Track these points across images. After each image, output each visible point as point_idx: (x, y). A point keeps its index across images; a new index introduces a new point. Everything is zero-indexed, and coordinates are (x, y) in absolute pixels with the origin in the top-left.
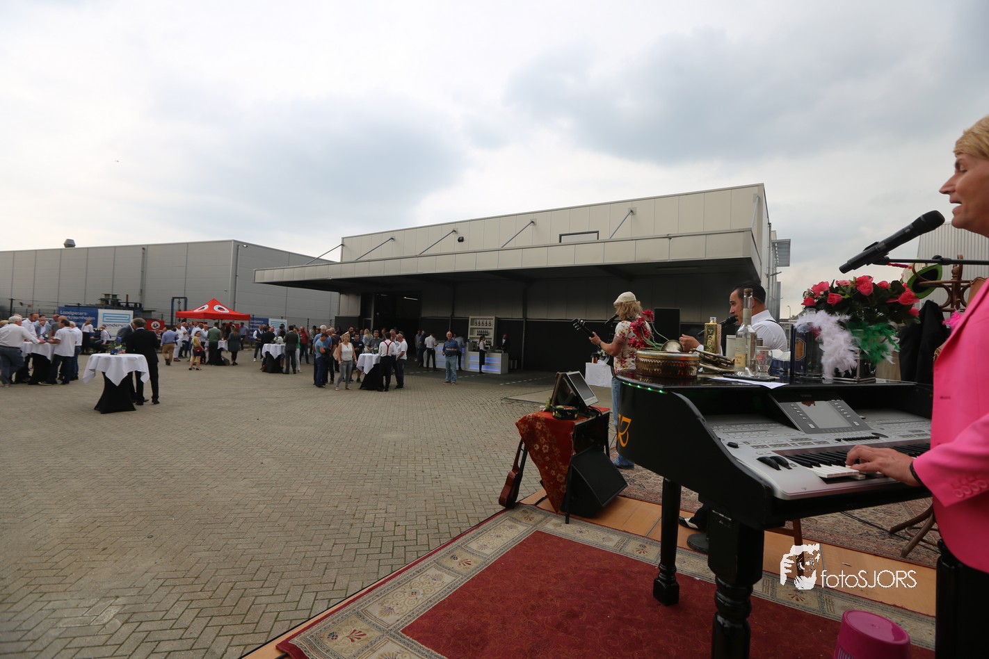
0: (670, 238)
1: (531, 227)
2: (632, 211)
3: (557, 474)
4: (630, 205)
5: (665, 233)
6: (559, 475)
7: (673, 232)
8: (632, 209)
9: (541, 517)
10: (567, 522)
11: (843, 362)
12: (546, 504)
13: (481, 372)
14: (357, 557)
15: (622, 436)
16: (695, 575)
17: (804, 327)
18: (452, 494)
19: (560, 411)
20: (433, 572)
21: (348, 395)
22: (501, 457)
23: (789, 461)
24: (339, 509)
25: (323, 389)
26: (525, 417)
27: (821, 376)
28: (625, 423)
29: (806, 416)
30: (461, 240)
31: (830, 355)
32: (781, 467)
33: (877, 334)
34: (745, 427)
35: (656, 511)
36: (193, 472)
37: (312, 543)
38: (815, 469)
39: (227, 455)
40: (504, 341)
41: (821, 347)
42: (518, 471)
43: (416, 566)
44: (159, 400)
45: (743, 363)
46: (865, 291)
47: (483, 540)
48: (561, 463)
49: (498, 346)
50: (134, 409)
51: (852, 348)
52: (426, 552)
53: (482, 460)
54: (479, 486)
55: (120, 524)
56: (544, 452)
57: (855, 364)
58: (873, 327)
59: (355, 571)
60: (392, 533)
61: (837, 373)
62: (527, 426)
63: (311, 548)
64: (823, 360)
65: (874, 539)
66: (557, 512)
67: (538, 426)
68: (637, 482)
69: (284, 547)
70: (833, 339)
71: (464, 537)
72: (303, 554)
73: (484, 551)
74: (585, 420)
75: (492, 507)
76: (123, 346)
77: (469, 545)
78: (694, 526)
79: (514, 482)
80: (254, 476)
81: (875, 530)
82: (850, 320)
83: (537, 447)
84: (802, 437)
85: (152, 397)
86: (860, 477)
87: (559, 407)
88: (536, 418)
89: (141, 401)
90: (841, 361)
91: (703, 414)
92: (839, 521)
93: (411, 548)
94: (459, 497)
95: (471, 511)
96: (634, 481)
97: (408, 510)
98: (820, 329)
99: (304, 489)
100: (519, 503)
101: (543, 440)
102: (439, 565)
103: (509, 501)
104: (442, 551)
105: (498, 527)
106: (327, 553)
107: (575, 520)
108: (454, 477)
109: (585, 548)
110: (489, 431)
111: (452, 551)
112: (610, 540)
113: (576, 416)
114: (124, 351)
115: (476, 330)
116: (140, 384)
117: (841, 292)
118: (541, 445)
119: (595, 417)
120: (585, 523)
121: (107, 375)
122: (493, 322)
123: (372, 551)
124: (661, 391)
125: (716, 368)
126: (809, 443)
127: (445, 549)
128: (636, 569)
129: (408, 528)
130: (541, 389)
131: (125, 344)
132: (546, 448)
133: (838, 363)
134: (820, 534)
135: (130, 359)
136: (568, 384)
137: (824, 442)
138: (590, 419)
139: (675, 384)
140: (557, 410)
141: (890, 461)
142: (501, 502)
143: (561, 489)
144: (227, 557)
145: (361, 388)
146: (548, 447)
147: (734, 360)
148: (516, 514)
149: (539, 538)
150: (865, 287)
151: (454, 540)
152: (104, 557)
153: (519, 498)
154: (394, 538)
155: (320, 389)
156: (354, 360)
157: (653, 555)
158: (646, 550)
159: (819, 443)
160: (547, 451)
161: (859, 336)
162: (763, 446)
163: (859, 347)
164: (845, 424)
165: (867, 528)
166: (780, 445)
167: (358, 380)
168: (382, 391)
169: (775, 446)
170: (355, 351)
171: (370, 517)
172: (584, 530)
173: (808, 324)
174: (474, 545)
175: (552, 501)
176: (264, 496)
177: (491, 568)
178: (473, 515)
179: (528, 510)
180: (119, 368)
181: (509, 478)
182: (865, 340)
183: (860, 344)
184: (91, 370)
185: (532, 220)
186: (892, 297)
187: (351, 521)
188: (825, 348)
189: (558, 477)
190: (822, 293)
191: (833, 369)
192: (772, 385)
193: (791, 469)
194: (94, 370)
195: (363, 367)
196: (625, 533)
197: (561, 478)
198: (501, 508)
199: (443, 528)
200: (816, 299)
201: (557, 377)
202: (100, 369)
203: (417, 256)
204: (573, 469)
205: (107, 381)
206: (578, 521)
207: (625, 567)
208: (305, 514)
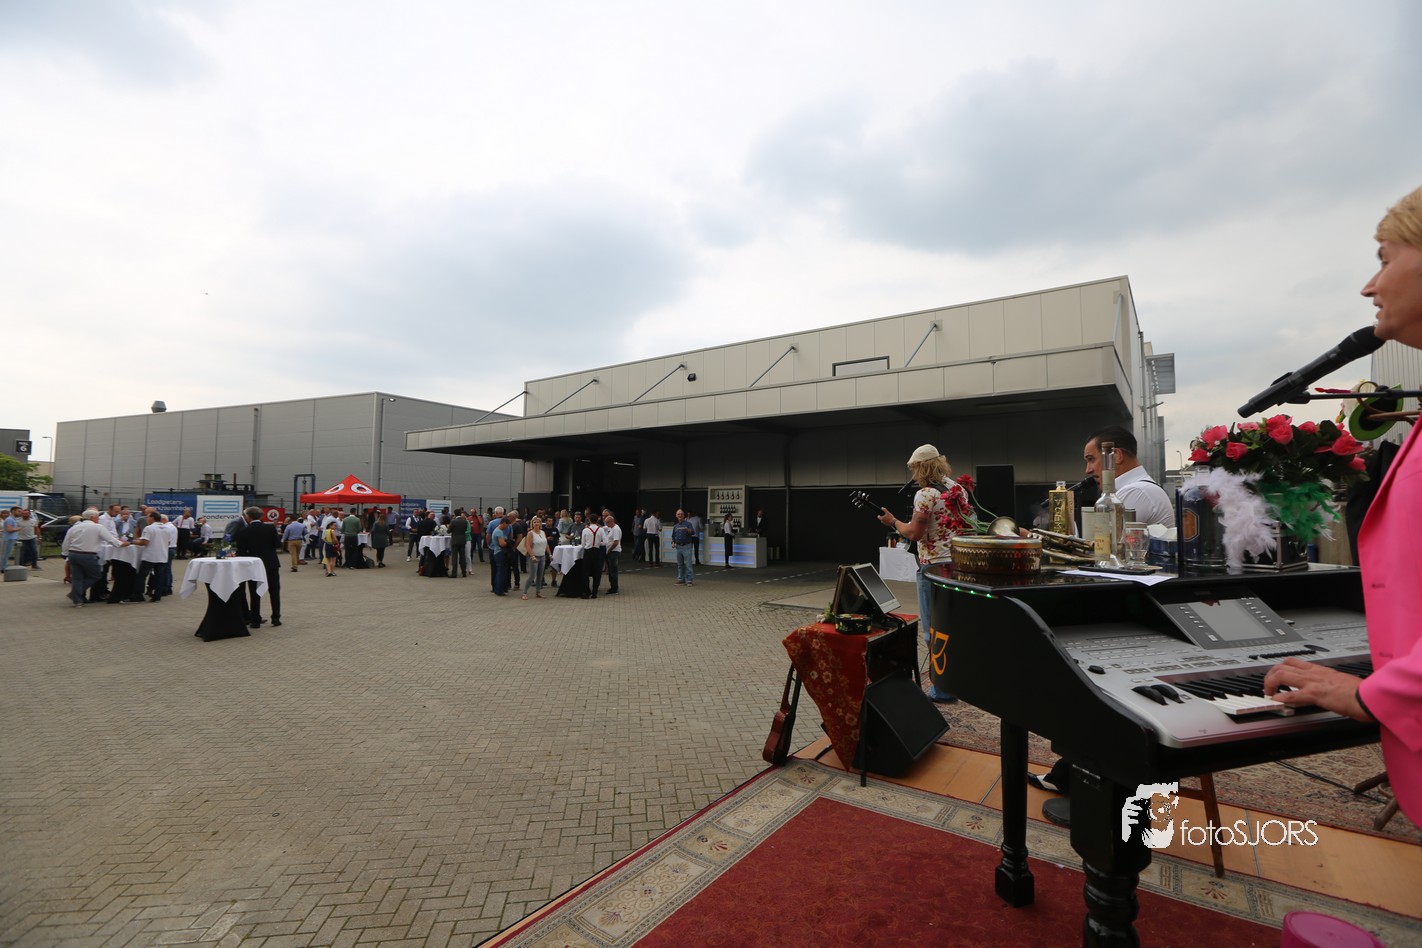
0: (994, 362)
1: (791, 355)
2: (935, 326)
3: (845, 713)
4: (932, 318)
5: (985, 356)
6: (849, 715)
7: (998, 353)
8: (935, 322)
9: (825, 777)
10: (863, 784)
11: (1255, 541)
12: (831, 758)
13: (728, 567)
14: (563, 840)
15: (936, 659)
16: (1058, 860)
17: (1194, 493)
18: (694, 745)
19: (846, 621)
20: (673, 860)
21: (539, 605)
22: (763, 690)
23: (1180, 691)
24: (535, 770)
25: (506, 598)
26: (796, 632)
27: (1224, 562)
28: (941, 642)
29: (1204, 623)
30: (692, 378)
31: (1236, 533)
32: (1167, 700)
33: (1305, 499)
34: (1115, 642)
35: (994, 765)
36: (331, 722)
37: (498, 822)
38: (1218, 702)
39: (376, 696)
40: (759, 520)
41: (1220, 521)
42: (789, 709)
43: (649, 852)
44: (280, 620)
45: (1106, 550)
46: (1281, 438)
47: (742, 813)
48: (850, 698)
49: (751, 528)
50: (248, 634)
51: (1267, 521)
52: (660, 832)
53: (736, 694)
54: (733, 733)
55: (234, 797)
56: (826, 682)
57: (1274, 544)
58: (1297, 489)
59: (560, 860)
60: (610, 805)
61: (1247, 557)
62: (799, 644)
63: (497, 828)
64: (1226, 540)
65: (1331, 802)
66: (847, 770)
67: (815, 644)
68: (964, 722)
69: (460, 827)
70: (1238, 509)
71: (716, 809)
72: (487, 836)
73: (744, 829)
74: (883, 634)
75: (752, 763)
76: (233, 546)
77: (722, 821)
78: (1052, 786)
79: (783, 727)
80: (414, 726)
81: (1332, 789)
82: (1261, 481)
83: (815, 675)
84: (1199, 654)
85: (272, 617)
86: (1286, 712)
87: (844, 616)
88: (811, 634)
89: (257, 621)
90: (1253, 540)
91: (1049, 626)
92: (1274, 775)
93: (639, 827)
94: (705, 750)
95: (722, 770)
96: (958, 720)
97: (633, 771)
98: (1218, 496)
99: (484, 743)
100: (792, 757)
101: (822, 664)
102: (681, 850)
103: (778, 755)
104: (685, 829)
105: (764, 792)
106: (520, 835)
107: (874, 781)
108: (695, 721)
109: (891, 822)
110: (744, 652)
111: (700, 829)
112: (928, 809)
113: (869, 628)
114: (234, 553)
115: (719, 506)
116: (256, 599)
117: (1246, 440)
118: (820, 673)
119: (896, 629)
120: (890, 785)
121: (212, 587)
122: (742, 493)
123: (583, 831)
124: (988, 595)
125: (1068, 557)
126: (1209, 664)
127: (689, 826)
128: (969, 853)
129: (633, 796)
130: (816, 588)
131: (235, 543)
132: (827, 676)
133: (1248, 543)
134: (1245, 796)
135: (242, 564)
136: (855, 582)
137: (1232, 662)
138: (890, 632)
139: (1010, 584)
140: (842, 620)
141: (1327, 687)
142: (766, 756)
143: (852, 736)
144: (382, 842)
145: (557, 595)
146: (830, 675)
147: (1093, 545)
148: (789, 773)
149: (823, 808)
150: (1280, 433)
151: (702, 812)
152: (215, 844)
153: (792, 749)
154: (614, 812)
155: (501, 598)
156: (546, 553)
157: (992, 831)
158: (981, 823)
159: (1225, 662)
160: (829, 680)
161: (1277, 503)
162: (1141, 671)
163: (1278, 519)
164: (1263, 633)
165: (1318, 785)
166: (1166, 668)
167: (554, 583)
168: (588, 598)
169: (1158, 669)
170: (549, 542)
171: (577, 782)
172: (888, 795)
173: (1201, 488)
174: (730, 821)
175: (840, 753)
176: (430, 754)
177: (757, 854)
178: (725, 776)
179: (805, 768)
180: (228, 578)
181: (776, 721)
182: (1286, 508)
183: (1279, 515)
184: (191, 581)
185: (792, 345)
186: (1322, 445)
187: (553, 788)
188: (1228, 522)
189: (847, 717)
190: (1217, 443)
191: (1241, 552)
192: (1150, 580)
193: (1181, 702)
194: (194, 581)
195: (560, 566)
196: (950, 800)
197: (851, 719)
198: (766, 765)
199: (684, 795)
200: (1209, 451)
201: (839, 574)
202: (202, 580)
203: (630, 405)
204: (868, 705)
205: (212, 596)
206: (879, 782)
207: (952, 849)
208: (488, 778)
